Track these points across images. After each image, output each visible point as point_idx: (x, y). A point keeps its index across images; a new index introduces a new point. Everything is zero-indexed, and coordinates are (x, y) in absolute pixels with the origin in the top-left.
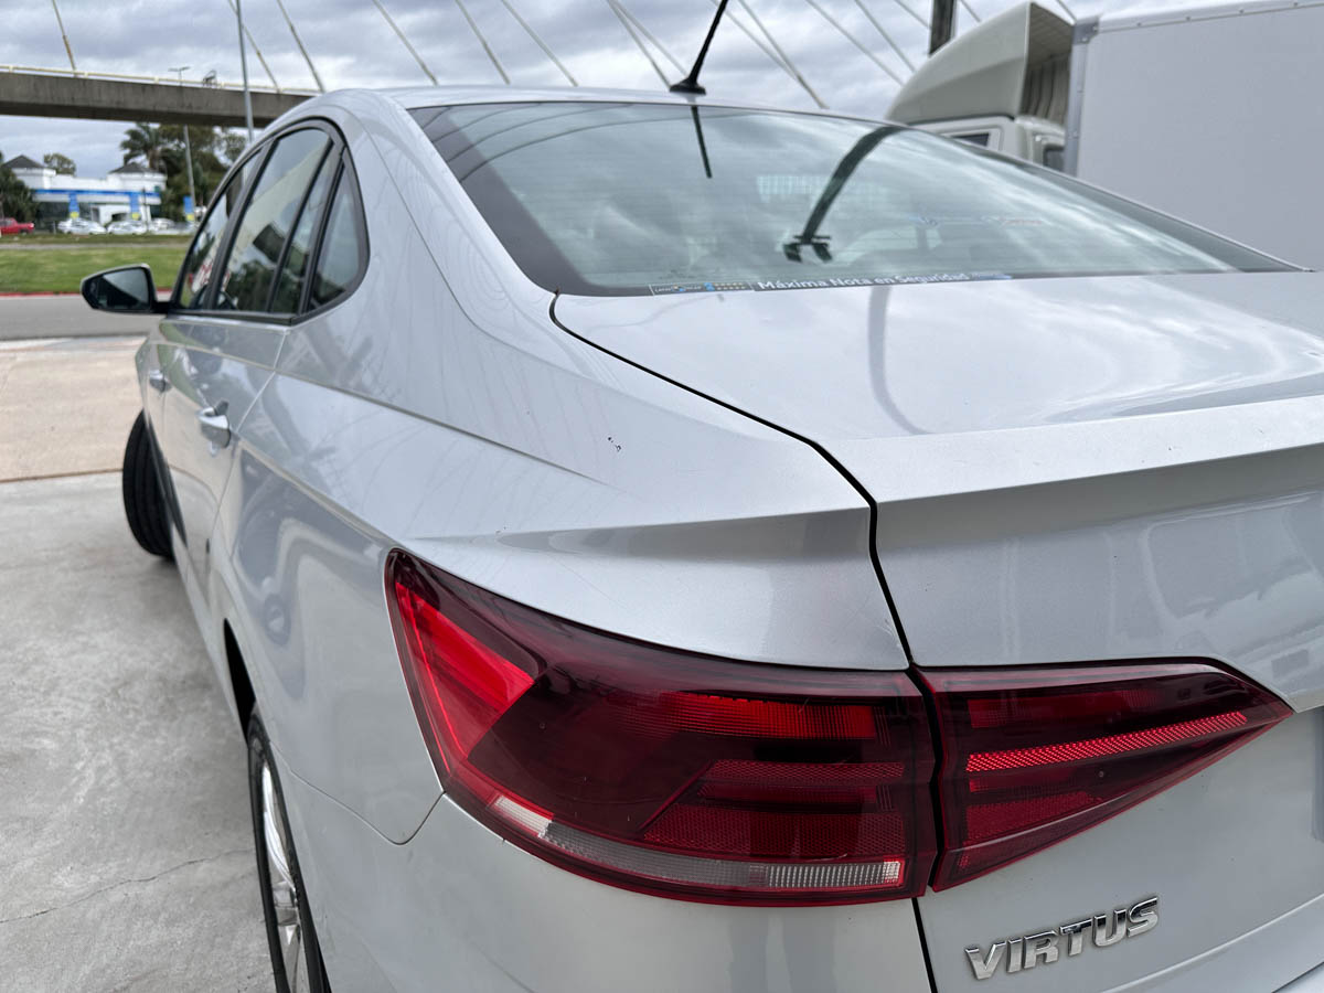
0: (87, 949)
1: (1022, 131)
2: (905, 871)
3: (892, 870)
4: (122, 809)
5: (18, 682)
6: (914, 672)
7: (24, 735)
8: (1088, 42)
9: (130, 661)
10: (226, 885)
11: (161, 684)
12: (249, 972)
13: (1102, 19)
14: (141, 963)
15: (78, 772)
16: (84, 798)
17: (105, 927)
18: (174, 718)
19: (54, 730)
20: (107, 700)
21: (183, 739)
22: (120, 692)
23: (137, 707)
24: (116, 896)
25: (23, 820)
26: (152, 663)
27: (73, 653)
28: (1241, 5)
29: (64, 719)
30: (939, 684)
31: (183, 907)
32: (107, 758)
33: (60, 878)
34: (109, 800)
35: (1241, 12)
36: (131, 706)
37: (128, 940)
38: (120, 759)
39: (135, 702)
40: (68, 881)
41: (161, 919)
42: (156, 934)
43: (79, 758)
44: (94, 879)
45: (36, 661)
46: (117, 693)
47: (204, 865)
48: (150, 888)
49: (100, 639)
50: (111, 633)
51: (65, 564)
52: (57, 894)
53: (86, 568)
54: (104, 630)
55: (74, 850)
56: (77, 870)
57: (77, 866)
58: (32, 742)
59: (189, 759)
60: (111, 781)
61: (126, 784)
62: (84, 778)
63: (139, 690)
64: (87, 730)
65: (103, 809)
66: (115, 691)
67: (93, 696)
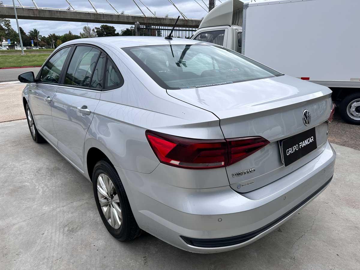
0: (56, 219)
1: (233, 29)
2: (224, 164)
3: (223, 163)
4: (51, 194)
5: (12, 172)
6: (225, 139)
7: (20, 182)
8: (246, 9)
9: (38, 165)
10: (81, 206)
11: (48, 170)
12: (92, 219)
13: (249, 3)
14: (69, 220)
15: (37, 189)
16: (42, 193)
17: (58, 215)
18: (55, 176)
19: (27, 181)
20: (37, 174)
21: (59, 180)
22: (39, 172)
23: (45, 175)
24: (58, 210)
25: (30, 198)
26: (44, 165)
27: (23, 165)
28: (279, 1)
29: (28, 178)
30: (228, 140)
31: (73, 210)
32: (43, 185)
33: (44, 208)
34: (47, 193)
35: (279, 3)
36: (43, 175)
37: (64, 217)
38: (46, 185)
39: (44, 174)
40: (46, 208)
41: (70, 212)
42: (70, 215)
43: (36, 186)
44: (51, 207)
45: (14, 167)
46: (38, 172)
47: (75, 203)
48: (65, 208)
49: (28, 161)
50: (30, 160)
51: (9, 145)
52: (45, 211)
53: (15, 146)
54: (28, 159)
55: (44, 203)
56: (47, 206)
57: (46, 206)
58: (23, 184)
59: (62, 184)
60: (46, 189)
61: (50, 190)
62: (39, 190)
63: (43, 171)
64: (35, 180)
65: (47, 195)
66: (37, 172)
67: (33, 173)
